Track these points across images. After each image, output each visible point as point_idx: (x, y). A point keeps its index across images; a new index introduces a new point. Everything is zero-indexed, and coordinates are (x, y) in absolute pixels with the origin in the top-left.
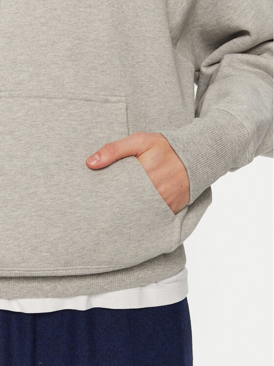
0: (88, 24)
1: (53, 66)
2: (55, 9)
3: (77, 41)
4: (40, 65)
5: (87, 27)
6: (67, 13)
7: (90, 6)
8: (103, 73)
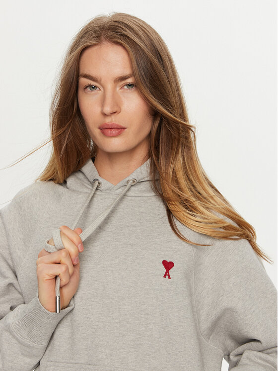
0: (145, 325)
1: (122, 350)
2: (126, 315)
3: (138, 336)
4: (113, 349)
5: (145, 327)
6: (133, 318)
7: (148, 314)
8: (154, 358)
